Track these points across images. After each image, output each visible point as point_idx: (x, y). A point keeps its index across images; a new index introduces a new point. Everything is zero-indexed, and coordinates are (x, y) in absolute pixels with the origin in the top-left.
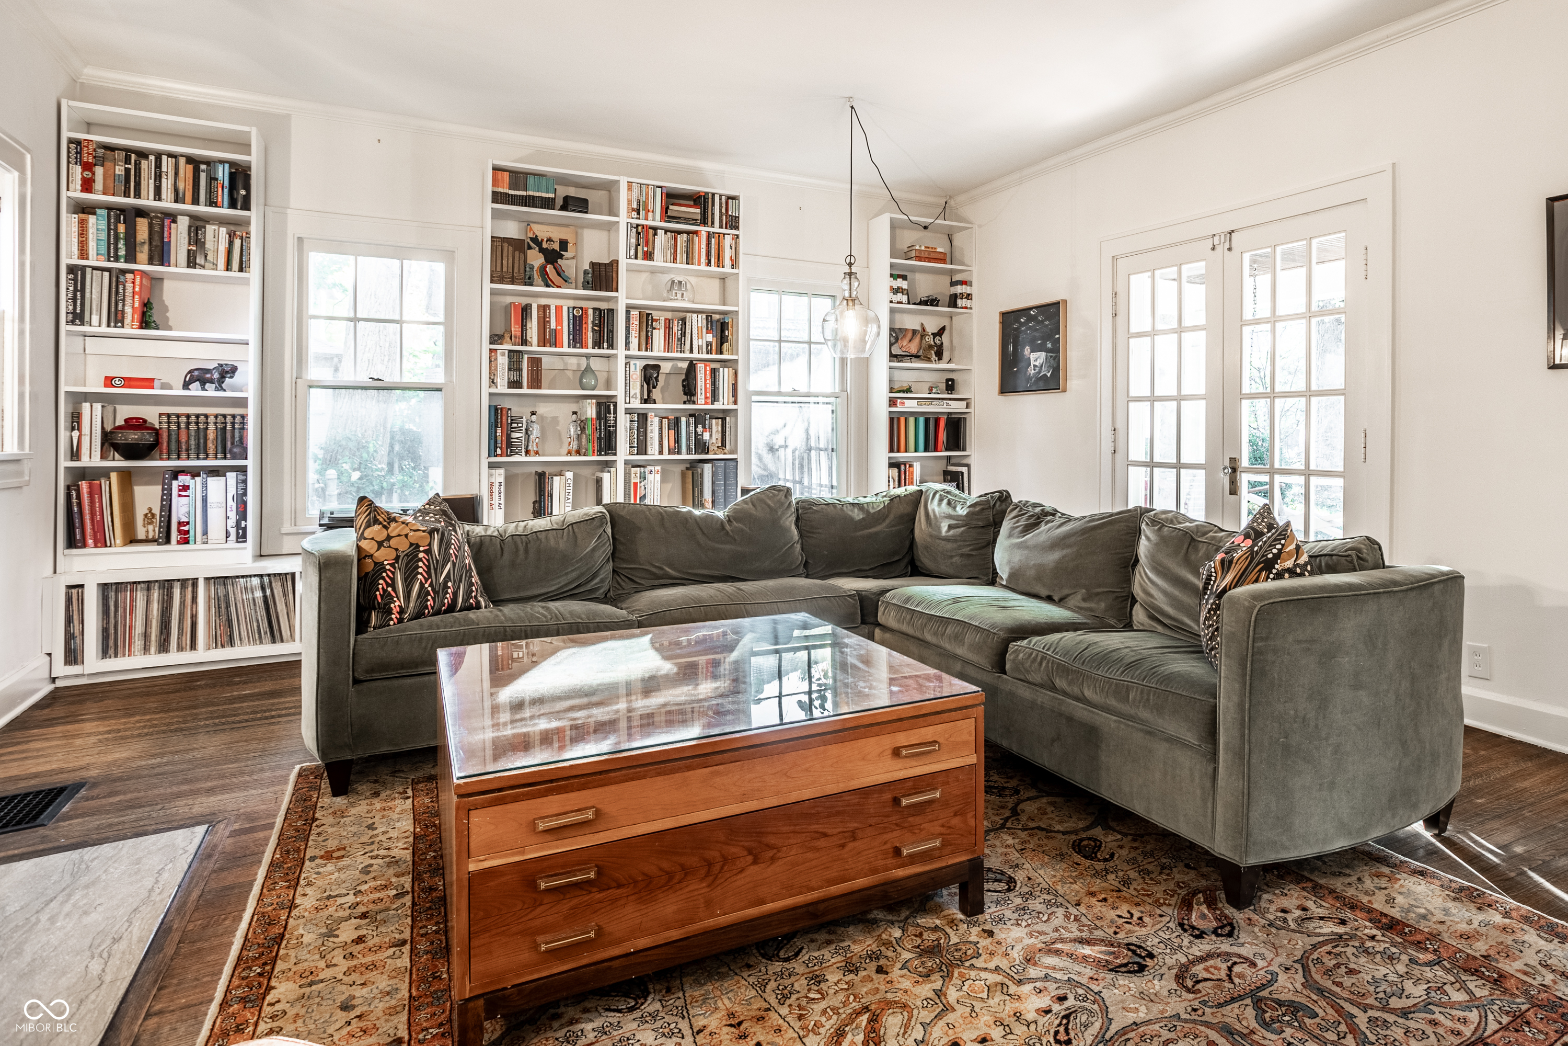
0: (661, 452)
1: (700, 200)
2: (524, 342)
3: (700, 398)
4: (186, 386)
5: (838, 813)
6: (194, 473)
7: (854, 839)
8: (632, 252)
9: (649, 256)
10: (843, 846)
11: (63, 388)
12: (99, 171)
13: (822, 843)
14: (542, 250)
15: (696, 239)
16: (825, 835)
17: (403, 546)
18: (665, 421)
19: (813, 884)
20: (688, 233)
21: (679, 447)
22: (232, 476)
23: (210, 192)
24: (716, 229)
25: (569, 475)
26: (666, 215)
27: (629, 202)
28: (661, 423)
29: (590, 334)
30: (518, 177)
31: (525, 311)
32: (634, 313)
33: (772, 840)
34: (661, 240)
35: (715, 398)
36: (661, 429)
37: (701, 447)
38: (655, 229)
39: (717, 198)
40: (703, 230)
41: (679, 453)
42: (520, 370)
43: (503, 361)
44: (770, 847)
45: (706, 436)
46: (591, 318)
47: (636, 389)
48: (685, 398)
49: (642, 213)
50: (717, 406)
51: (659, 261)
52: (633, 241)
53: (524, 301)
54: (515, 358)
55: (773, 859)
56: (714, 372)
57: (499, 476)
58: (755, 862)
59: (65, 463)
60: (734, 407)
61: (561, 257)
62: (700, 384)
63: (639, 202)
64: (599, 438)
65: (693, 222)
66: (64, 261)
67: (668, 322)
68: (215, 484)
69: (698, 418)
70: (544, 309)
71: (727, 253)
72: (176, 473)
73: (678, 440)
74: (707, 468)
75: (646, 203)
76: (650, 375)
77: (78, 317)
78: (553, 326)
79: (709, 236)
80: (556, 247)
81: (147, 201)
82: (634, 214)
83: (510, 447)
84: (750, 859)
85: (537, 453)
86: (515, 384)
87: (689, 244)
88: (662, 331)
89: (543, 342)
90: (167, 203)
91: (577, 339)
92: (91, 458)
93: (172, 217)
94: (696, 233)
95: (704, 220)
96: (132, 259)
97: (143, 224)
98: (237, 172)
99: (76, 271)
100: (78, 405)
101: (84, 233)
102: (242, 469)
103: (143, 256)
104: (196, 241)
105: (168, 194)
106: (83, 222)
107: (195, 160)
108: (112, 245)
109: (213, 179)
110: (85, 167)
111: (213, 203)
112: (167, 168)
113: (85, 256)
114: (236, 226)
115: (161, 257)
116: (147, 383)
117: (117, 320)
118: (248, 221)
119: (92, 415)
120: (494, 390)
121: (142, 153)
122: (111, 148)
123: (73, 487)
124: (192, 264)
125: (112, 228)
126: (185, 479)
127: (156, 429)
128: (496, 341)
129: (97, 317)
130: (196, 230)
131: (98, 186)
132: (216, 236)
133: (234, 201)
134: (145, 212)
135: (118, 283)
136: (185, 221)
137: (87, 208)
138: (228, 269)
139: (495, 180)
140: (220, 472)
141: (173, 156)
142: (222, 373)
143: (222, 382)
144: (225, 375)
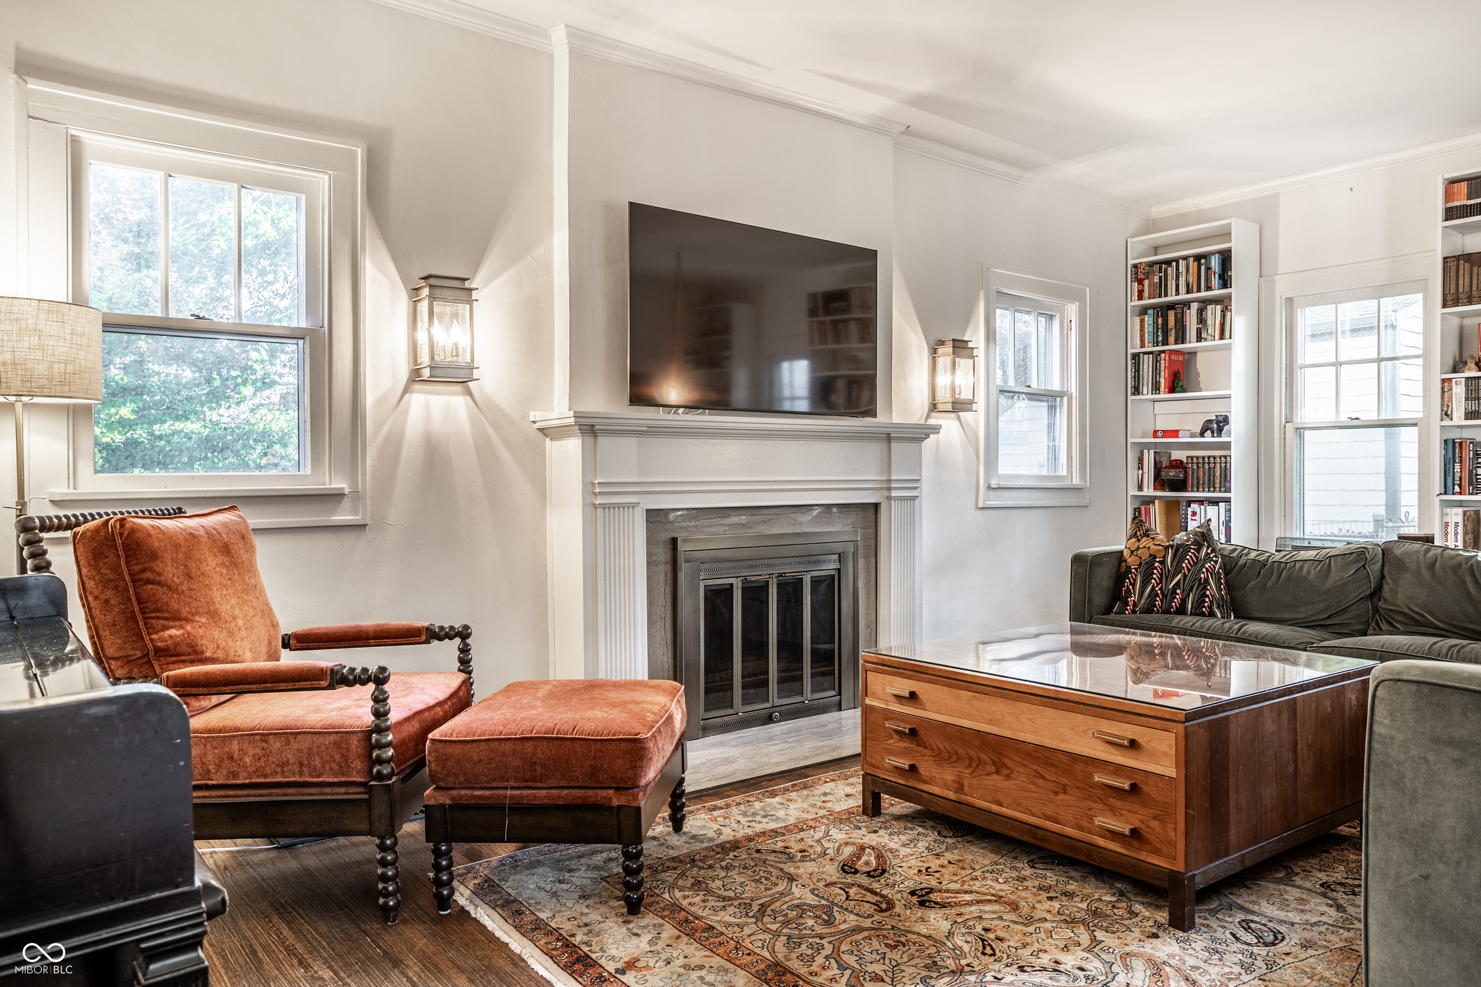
4: (1202, 434)
5: (1052, 765)
6: (1201, 502)
7: (1065, 793)
10: (1056, 793)
11: (1130, 440)
12: (1146, 282)
13: (1040, 782)
16: (1043, 777)
17: (1145, 556)
19: (1034, 811)
22: (1222, 505)
23: (1208, 279)
30: (1476, 184)
33: (1007, 762)
43: (1459, 391)
44: (1008, 768)
54: (1475, 387)
55: (1008, 777)
57: (1456, 516)
58: (997, 772)
59: (1133, 491)
66: (1130, 351)
68: (1212, 511)
72: (1189, 502)
77: (1137, 390)
81: (1172, 298)
83: (1474, 483)
84: (993, 768)
86: (1477, 414)
90: (1183, 296)
92: (1149, 491)
93: (1187, 304)
96: (1165, 342)
97: (1171, 315)
98: (1226, 258)
99: (1136, 357)
100: (1142, 453)
101: (1142, 330)
102: (1228, 501)
103: (1172, 339)
104: (1202, 320)
105: (1183, 288)
106: (1142, 321)
107: (1198, 258)
108: (1155, 334)
109: (1208, 269)
110: (1140, 282)
111: (1209, 288)
112: (1182, 268)
113: (1143, 346)
114: (1224, 303)
115: (1181, 338)
116: (1175, 433)
117: (1156, 388)
118: (1229, 297)
119: (1149, 458)
120: (1447, 422)
121: (1168, 262)
122: (1152, 264)
123: (1137, 510)
124: (1199, 339)
125: (1155, 322)
126: (1195, 507)
127: (1185, 468)
128: (1455, 370)
129: (1146, 388)
130: (1201, 312)
131: (1146, 294)
132: (1213, 313)
133: (1225, 282)
134: (1171, 306)
135: (1156, 361)
136: (1195, 306)
137: (1144, 311)
138: (1222, 337)
139: (1448, 195)
140: (1215, 502)
141: (1185, 258)
142: (1218, 422)
143: (1220, 430)
144: (1220, 424)
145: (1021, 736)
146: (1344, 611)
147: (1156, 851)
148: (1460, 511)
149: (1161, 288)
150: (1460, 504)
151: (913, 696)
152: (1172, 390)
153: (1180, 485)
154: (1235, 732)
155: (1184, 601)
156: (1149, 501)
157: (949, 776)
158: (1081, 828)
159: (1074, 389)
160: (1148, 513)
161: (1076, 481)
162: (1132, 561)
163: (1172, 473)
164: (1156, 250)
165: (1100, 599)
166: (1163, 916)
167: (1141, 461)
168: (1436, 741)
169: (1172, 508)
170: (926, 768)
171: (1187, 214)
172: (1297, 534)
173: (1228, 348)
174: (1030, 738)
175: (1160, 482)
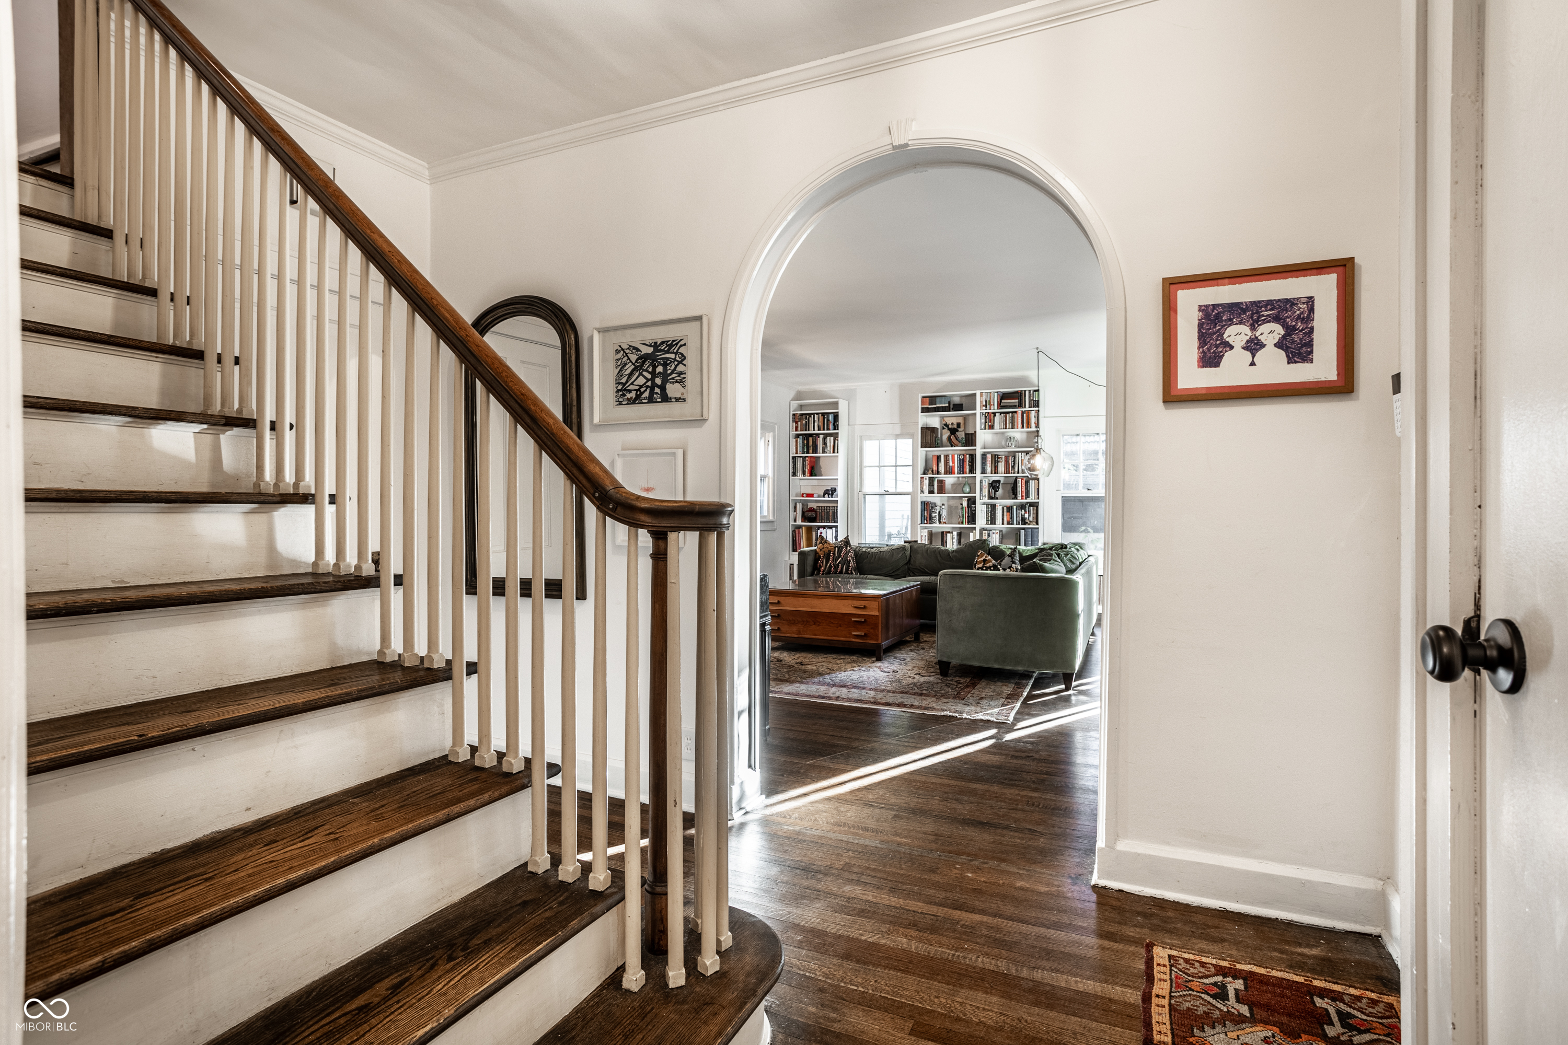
0: (1003, 524)
1: (1019, 395)
2: (938, 473)
3: (1019, 496)
4: (824, 496)
6: (824, 527)
7: (839, 627)
8: (983, 426)
9: (991, 427)
11: (791, 498)
12: (799, 423)
14: (949, 429)
15: (1016, 415)
17: (827, 552)
18: (1005, 508)
19: (831, 635)
20: (1012, 412)
21: (1013, 521)
22: (834, 529)
23: (827, 425)
24: (1027, 409)
25: (955, 533)
26: (1000, 406)
27: (981, 402)
28: (1003, 509)
29: (968, 467)
30: (932, 399)
31: (939, 458)
32: (989, 456)
33: (818, 620)
34: (998, 419)
35: (1027, 496)
36: (1003, 512)
37: (1024, 521)
38: (995, 414)
39: (1027, 393)
40: (1019, 410)
41: (1012, 524)
42: (933, 485)
43: (926, 482)
44: (819, 622)
45: (1026, 516)
46: (968, 459)
47: (986, 492)
48: (1013, 496)
49: (988, 406)
50: (1029, 500)
51: (997, 429)
52: (984, 421)
53: (938, 454)
54: (931, 480)
55: (819, 626)
56: (1027, 482)
57: (925, 533)
58: (815, 625)
59: (792, 523)
60: (1037, 501)
61: (958, 431)
62: (1019, 489)
63: (986, 401)
64: (968, 516)
65: (1014, 407)
66: (791, 455)
67: (1007, 458)
68: (829, 531)
69: (1022, 507)
70: (946, 457)
71: (1033, 420)
72: (819, 527)
73: (1012, 518)
74: (1022, 531)
75: (990, 401)
76: (994, 485)
77: (794, 474)
78: (951, 464)
79: (1023, 413)
80: (955, 426)
81: (811, 432)
82: (984, 408)
83: (931, 520)
84: (813, 624)
85: (945, 523)
86: (931, 492)
87: (1013, 417)
88: (1003, 463)
89: (946, 473)
90: (816, 432)
91: (962, 470)
92: (799, 522)
93: (818, 435)
94: (1016, 412)
95: (1021, 405)
96: (808, 453)
97: (811, 439)
98: (836, 416)
99: (794, 458)
100: (796, 504)
101: (796, 445)
102: (836, 527)
103: (811, 451)
104: (825, 443)
105: (816, 428)
106: (796, 441)
107: (823, 414)
108: (803, 448)
109: (828, 420)
110: (797, 423)
111: (828, 429)
112: (816, 419)
113: (797, 453)
114: (836, 436)
115: (815, 451)
116: (812, 495)
117: (804, 473)
118: (838, 433)
119: (799, 506)
120: (922, 495)
121: (810, 415)
122: (802, 415)
123: (794, 531)
124: (824, 452)
125: (803, 442)
126: (821, 530)
127: (816, 512)
128: (924, 473)
129: (799, 474)
130: (824, 439)
131: (799, 429)
132: (830, 440)
133: (836, 427)
134: (811, 435)
135: (804, 461)
136: (821, 436)
137: (797, 436)
138: (834, 452)
139: (923, 403)
140: (830, 527)
141: (817, 414)
142: (832, 491)
143: (832, 494)
144: (832, 492)
145: (824, 611)
146: (898, 569)
147: (872, 639)
148: (926, 530)
149: (806, 427)
150: (926, 528)
151: (779, 602)
152: (811, 475)
153: (813, 520)
154: (891, 602)
155: (842, 568)
156: (799, 527)
157: (794, 629)
158: (846, 637)
159: (770, 474)
160: (799, 533)
161: (771, 518)
162: (821, 554)
163: (810, 514)
164: (801, 407)
165: (809, 569)
166: (874, 659)
167: (795, 508)
168: (954, 587)
169: (809, 530)
170: (784, 628)
171: (814, 392)
172: (863, 542)
173: (837, 456)
174: (828, 611)
175: (805, 518)
